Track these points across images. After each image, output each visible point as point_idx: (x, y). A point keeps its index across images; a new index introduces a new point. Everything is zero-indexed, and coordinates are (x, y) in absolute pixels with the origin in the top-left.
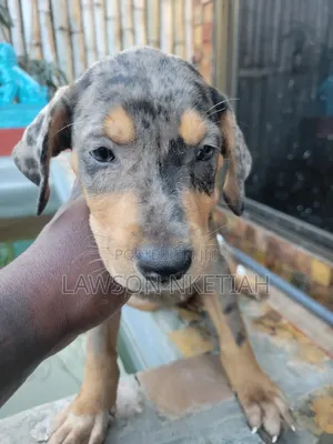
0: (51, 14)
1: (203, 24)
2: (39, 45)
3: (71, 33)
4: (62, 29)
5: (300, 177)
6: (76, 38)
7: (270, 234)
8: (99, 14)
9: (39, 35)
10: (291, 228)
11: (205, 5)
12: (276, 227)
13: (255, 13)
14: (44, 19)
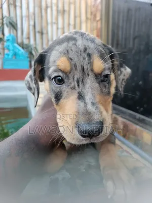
0: (34, 26)
1: (97, 29)
2: (29, 38)
3: (42, 34)
4: (39, 32)
5: (138, 93)
6: (44, 36)
7: (124, 120)
8: (55, 27)
9: (29, 34)
10: (134, 118)
11: (98, 21)
12: (127, 117)
13: (122, 28)
14: (31, 28)
